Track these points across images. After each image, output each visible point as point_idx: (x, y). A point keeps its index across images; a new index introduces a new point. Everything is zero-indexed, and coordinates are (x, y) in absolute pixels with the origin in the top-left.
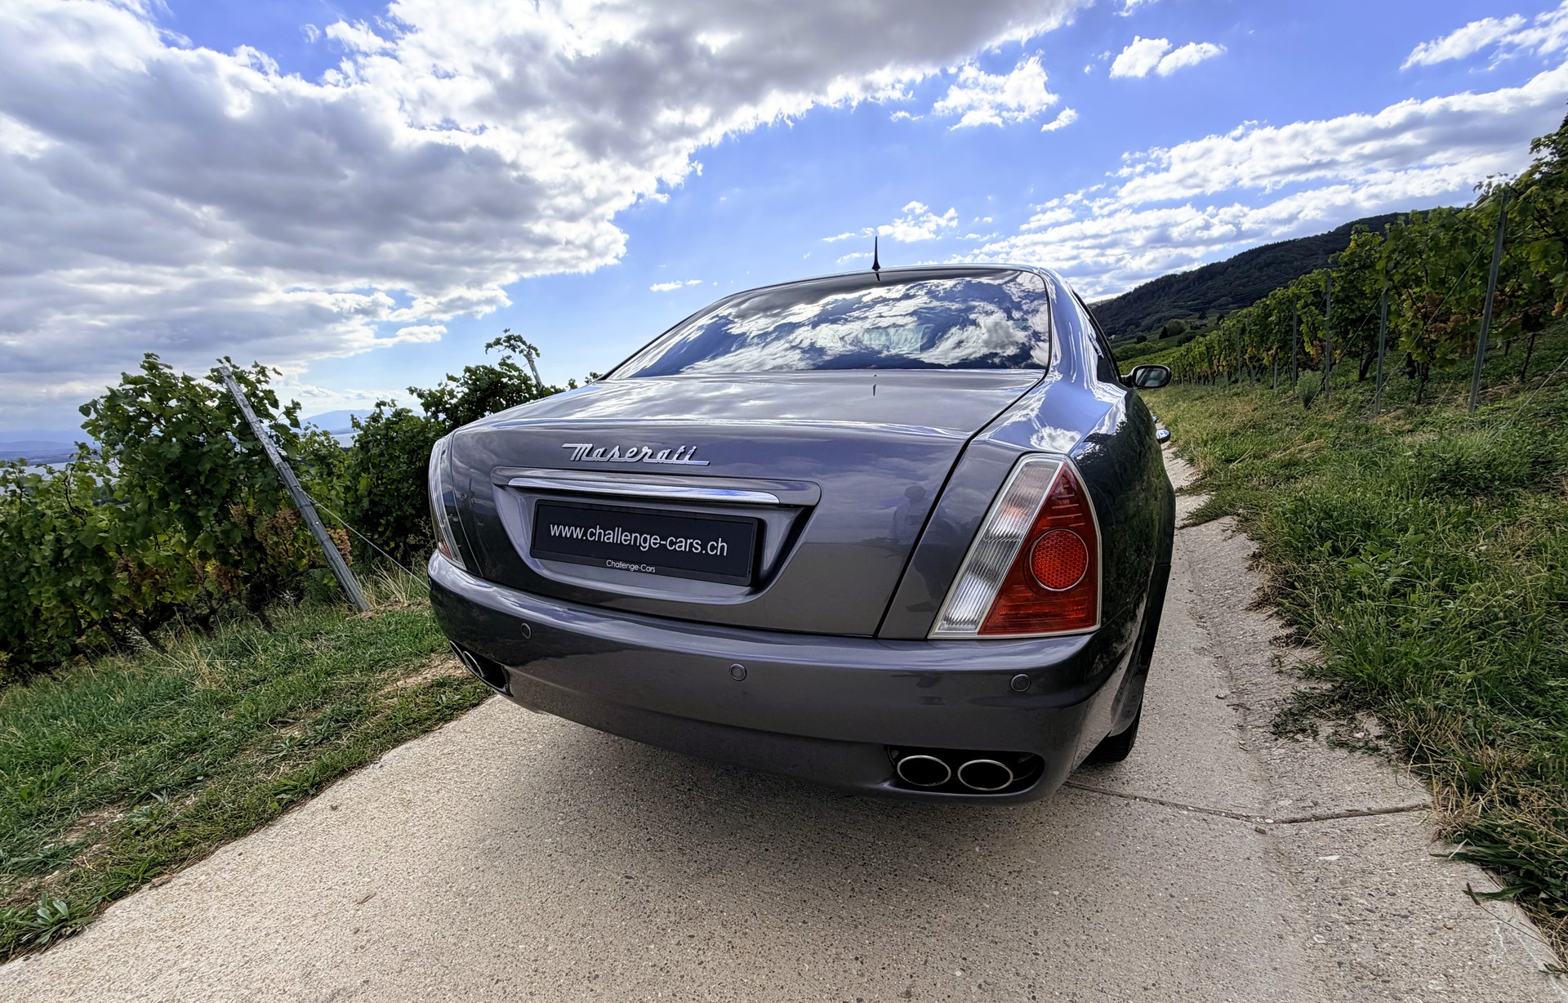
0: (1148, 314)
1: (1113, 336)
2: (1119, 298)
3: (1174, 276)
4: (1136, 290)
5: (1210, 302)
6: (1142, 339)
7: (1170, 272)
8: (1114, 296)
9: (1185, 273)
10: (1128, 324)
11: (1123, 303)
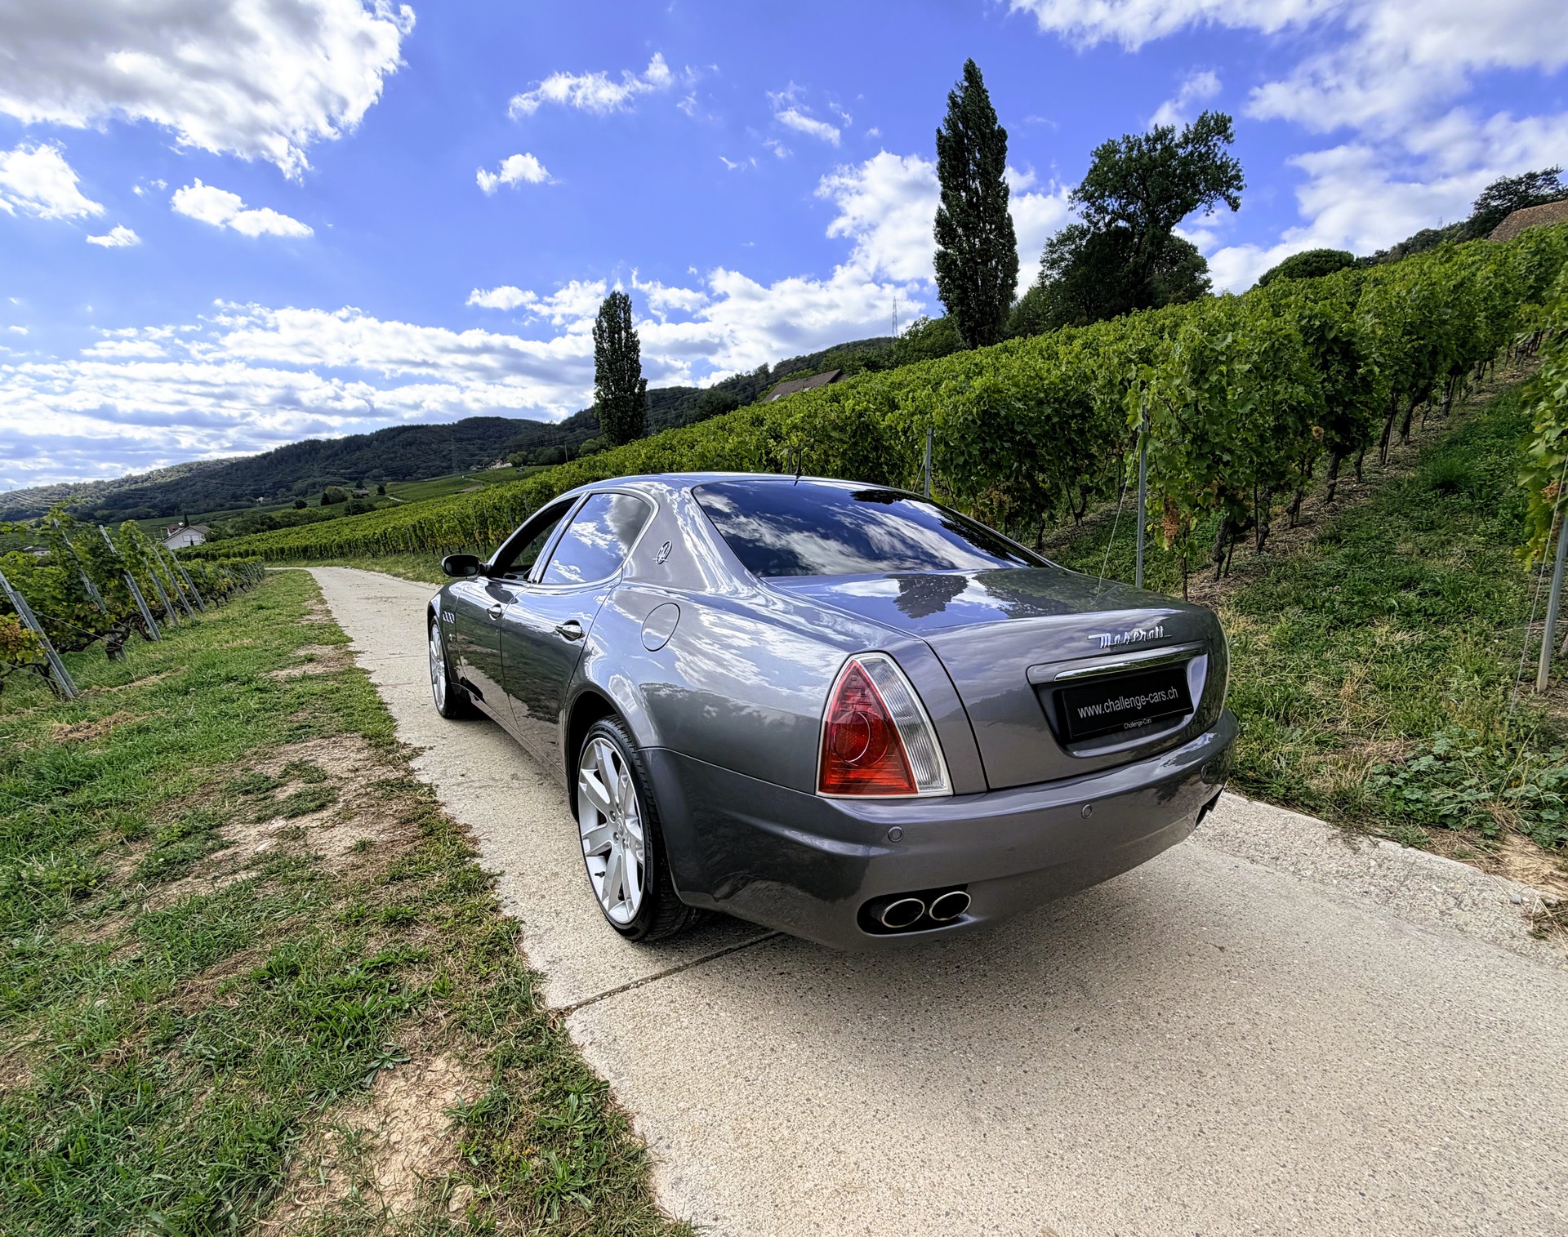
0: (299, 478)
1: (261, 499)
2: (257, 457)
3: (315, 442)
4: (276, 450)
5: (364, 473)
6: (301, 505)
7: (311, 437)
8: (252, 454)
9: (329, 441)
10: (277, 486)
11: (265, 463)
